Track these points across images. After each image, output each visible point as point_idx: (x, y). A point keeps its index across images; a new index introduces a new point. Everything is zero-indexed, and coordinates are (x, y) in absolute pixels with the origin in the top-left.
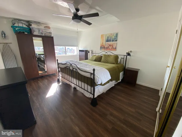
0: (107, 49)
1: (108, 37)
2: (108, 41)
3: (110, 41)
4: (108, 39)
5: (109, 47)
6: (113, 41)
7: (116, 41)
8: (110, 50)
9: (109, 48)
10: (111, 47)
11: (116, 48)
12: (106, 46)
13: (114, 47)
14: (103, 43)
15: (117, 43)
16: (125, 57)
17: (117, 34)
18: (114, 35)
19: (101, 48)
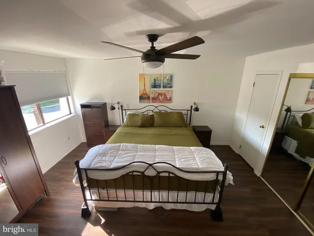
0: (155, 101)
1: (155, 80)
2: (155, 86)
3: (160, 87)
4: (155, 84)
5: (158, 96)
6: (165, 87)
7: (171, 87)
8: (161, 102)
9: (160, 99)
10: (163, 96)
11: (170, 100)
12: (151, 96)
13: (168, 97)
14: (145, 89)
15: (172, 91)
16: (189, 112)
17: (171, 76)
18: (166, 77)
19: (142, 98)
